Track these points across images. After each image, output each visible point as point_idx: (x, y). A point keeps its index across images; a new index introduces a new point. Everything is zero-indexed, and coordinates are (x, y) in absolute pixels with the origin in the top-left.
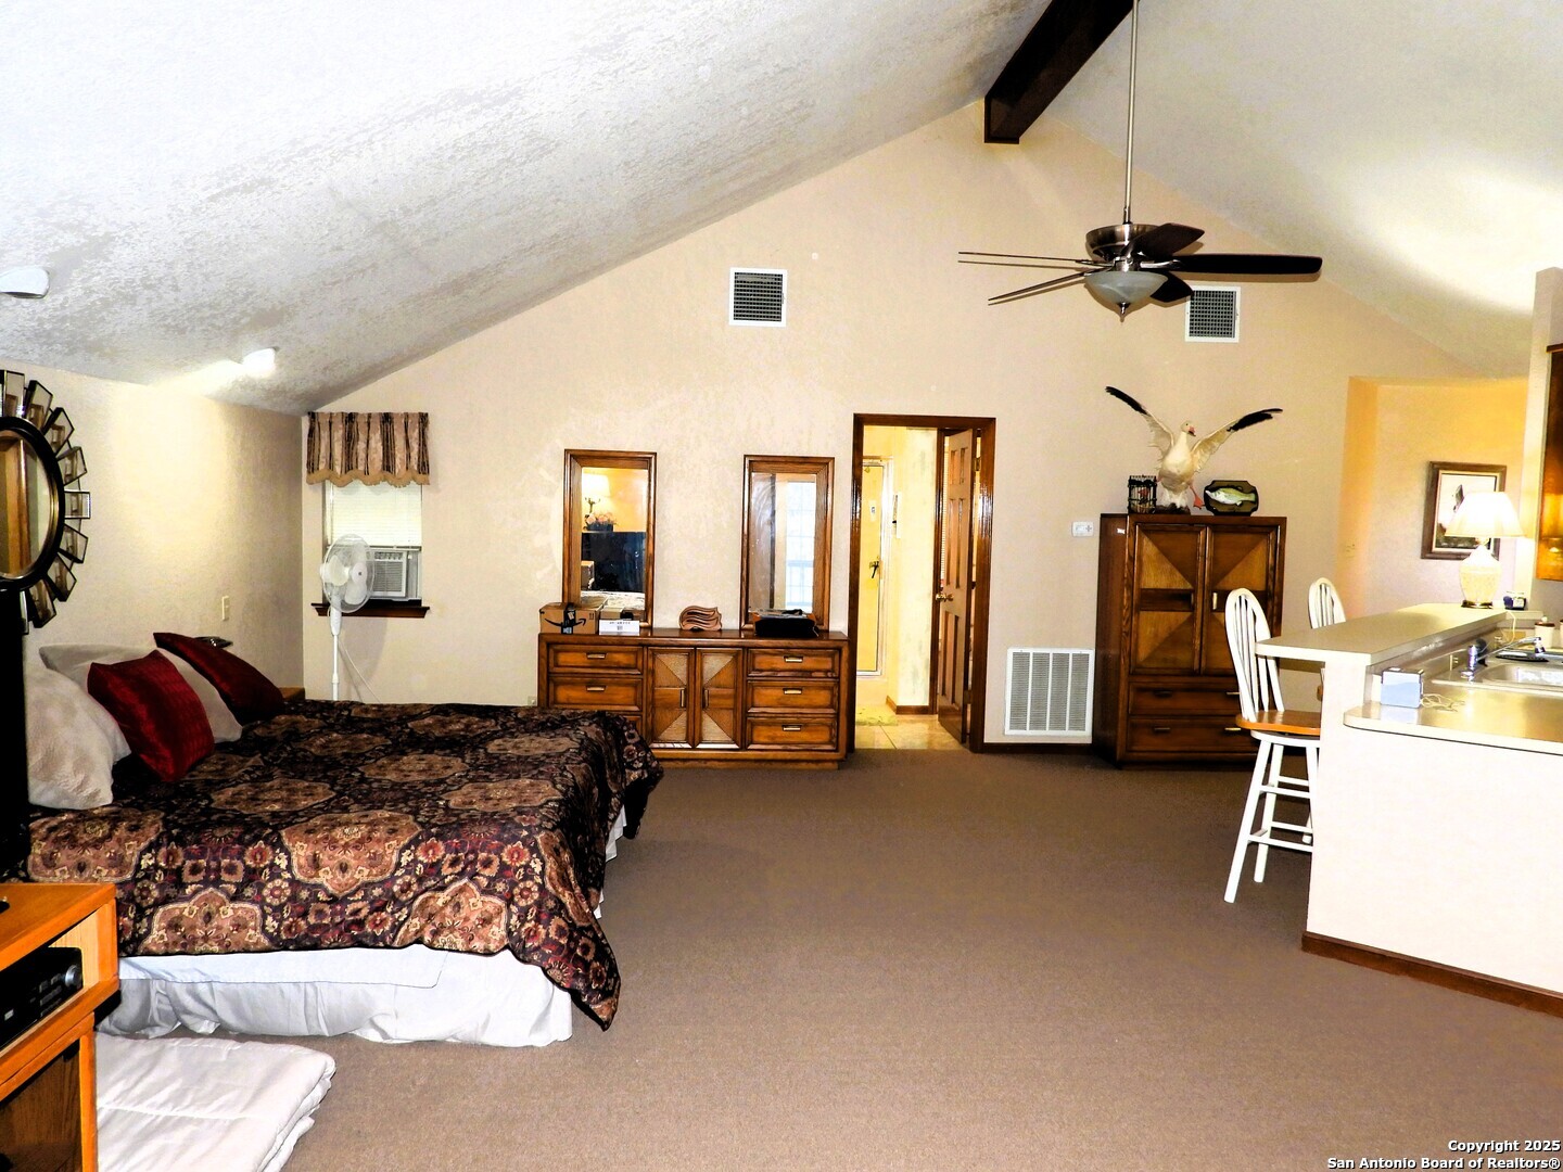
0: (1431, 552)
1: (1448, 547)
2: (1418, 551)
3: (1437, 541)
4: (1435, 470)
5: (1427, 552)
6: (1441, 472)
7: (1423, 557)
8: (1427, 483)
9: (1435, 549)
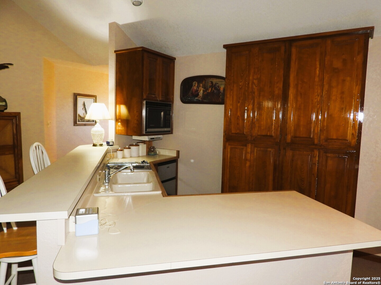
0: (76, 123)
1: (82, 122)
2: (72, 123)
3: (78, 120)
4: (76, 96)
5: (75, 123)
6: (78, 96)
7: (74, 125)
8: (74, 100)
9: (78, 123)
